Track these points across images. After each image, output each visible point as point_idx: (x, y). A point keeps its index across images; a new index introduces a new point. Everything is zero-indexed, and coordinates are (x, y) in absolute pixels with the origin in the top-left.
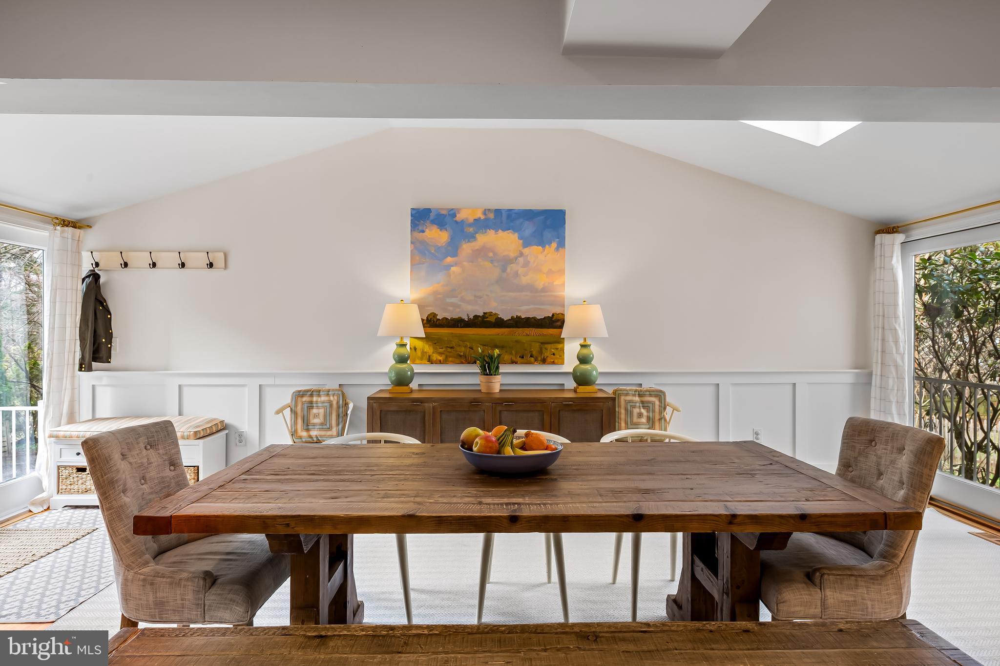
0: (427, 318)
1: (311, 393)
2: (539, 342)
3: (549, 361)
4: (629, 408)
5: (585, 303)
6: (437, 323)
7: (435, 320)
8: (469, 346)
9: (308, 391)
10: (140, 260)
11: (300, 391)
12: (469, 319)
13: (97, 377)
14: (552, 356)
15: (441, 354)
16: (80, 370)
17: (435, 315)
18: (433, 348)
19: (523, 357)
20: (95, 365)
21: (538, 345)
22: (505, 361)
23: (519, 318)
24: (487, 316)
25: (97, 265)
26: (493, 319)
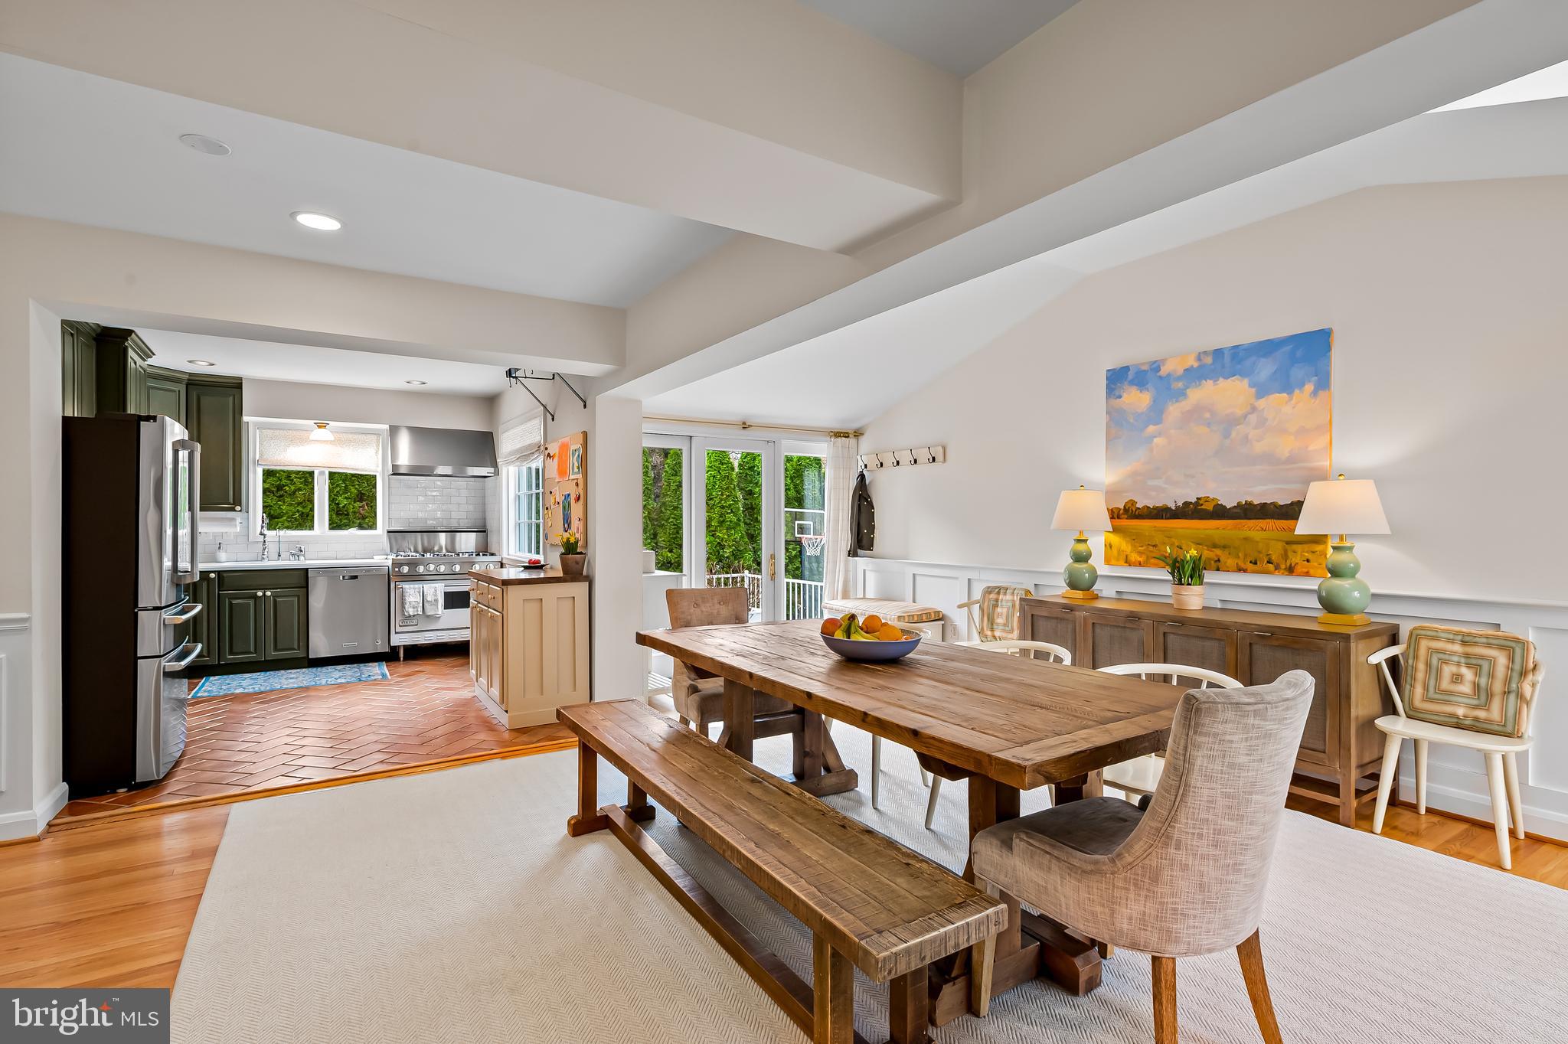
0: (1124, 507)
1: (999, 590)
2: (1283, 541)
3: (1300, 571)
4: (1435, 661)
5: (1341, 478)
6: (1137, 512)
7: (1134, 510)
8: (1177, 544)
9: (996, 588)
10: (889, 460)
11: (989, 587)
12: (1177, 508)
13: (861, 563)
14: (1306, 562)
15: (1141, 553)
16: (849, 556)
17: (1133, 502)
18: (1132, 545)
19: (1256, 563)
20: (860, 552)
21: (1280, 546)
22: (1227, 567)
23: (1249, 504)
24: (1201, 502)
25: (866, 466)
26: (1209, 507)
